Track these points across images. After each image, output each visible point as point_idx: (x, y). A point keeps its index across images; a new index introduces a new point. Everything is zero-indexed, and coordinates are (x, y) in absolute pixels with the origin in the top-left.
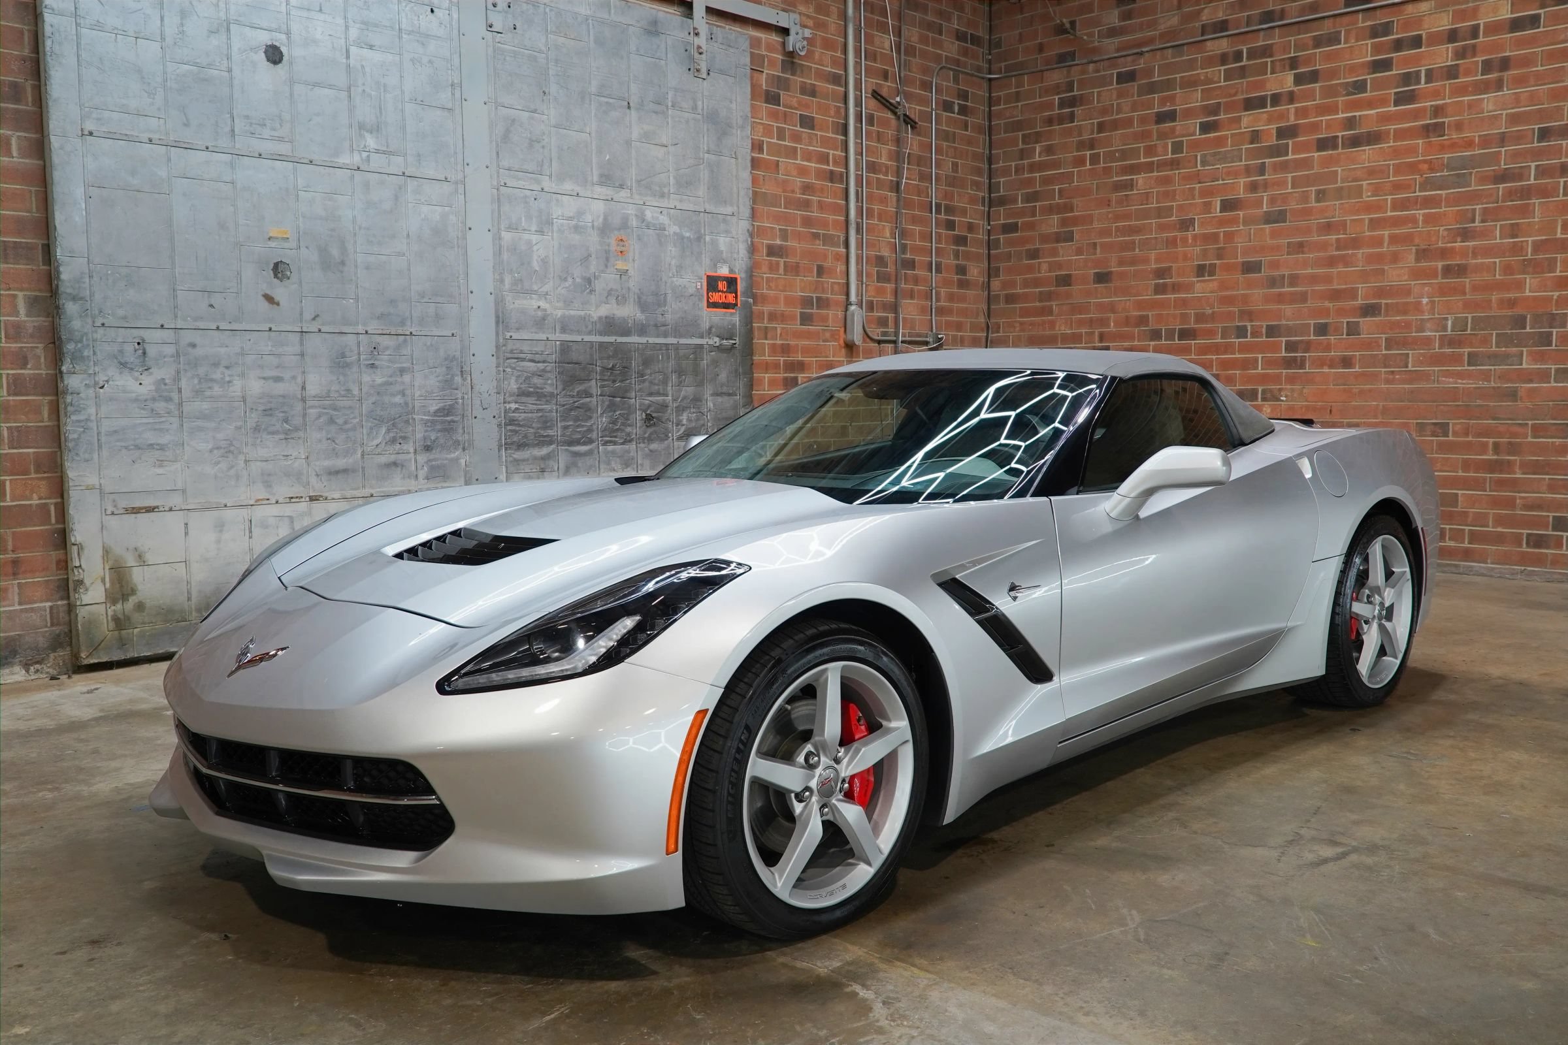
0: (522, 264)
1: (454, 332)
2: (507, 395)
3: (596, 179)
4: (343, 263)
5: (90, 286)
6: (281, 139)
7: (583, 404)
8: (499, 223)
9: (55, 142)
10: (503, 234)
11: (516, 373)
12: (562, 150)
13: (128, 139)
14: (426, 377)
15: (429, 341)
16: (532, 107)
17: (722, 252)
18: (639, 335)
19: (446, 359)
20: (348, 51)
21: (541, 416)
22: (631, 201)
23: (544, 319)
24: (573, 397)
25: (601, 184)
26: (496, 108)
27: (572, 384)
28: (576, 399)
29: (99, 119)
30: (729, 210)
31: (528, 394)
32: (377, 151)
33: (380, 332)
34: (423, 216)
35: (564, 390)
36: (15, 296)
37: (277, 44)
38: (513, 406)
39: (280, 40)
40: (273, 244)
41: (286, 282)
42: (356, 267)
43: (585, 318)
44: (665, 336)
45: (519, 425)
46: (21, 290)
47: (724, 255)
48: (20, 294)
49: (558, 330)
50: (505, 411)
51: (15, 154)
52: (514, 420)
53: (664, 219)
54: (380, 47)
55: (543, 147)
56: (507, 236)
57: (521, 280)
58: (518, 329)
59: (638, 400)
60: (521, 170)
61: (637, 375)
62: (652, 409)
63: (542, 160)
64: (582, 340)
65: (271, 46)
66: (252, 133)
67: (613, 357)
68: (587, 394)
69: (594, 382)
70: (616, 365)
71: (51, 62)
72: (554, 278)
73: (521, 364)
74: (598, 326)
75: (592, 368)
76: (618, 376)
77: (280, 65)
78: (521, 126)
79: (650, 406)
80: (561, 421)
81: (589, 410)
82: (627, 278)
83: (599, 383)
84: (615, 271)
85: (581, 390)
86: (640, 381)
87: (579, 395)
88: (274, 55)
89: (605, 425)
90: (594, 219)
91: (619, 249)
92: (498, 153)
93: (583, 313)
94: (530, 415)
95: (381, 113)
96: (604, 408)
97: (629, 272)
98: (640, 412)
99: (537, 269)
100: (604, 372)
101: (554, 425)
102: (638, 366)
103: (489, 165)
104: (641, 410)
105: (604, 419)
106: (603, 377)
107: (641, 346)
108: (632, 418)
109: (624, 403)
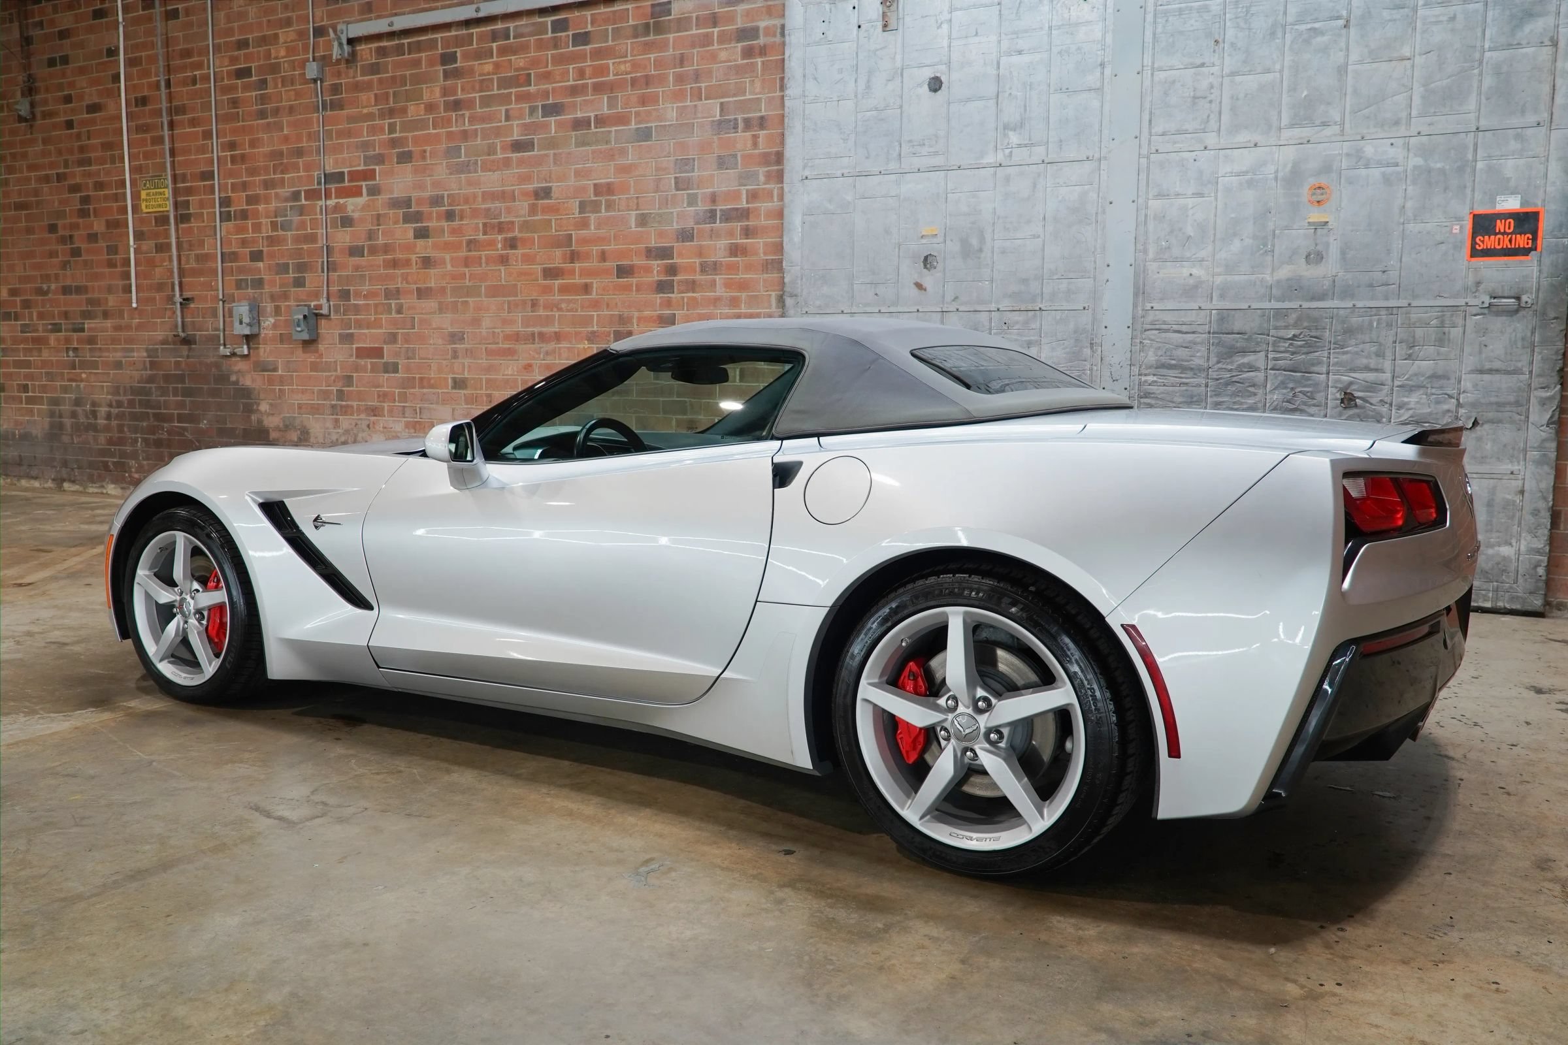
0: (1172, 231)
1: (1086, 305)
2: (1144, 367)
3: (1285, 121)
4: (981, 250)
5: (802, 285)
6: (936, 153)
7: (1244, 379)
8: (1147, 193)
9: (786, 189)
10: (1150, 202)
11: (1156, 345)
12: (1237, 99)
13: (829, 177)
14: (1053, 349)
15: (1058, 315)
16: (1198, 61)
17: (1508, 180)
18: (1342, 299)
19: (1075, 332)
20: (998, 63)
21: (1186, 390)
22: (1341, 138)
23: (1196, 287)
24: (1231, 370)
25: (1292, 126)
26: (1152, 75)
27: (1231, 357)
28: (1234, 374)
29: (812, 166)
30: (1531, 119)
31: (1171, 367)
32: (1019, 146)
33: (1011, 309)
34: (1060, 198)
35: (1218, 362)
36: (770, 295)
37: (938, 75)
38: (1151, 378)
39: (941, 71)
40: (924, 241)
41: (933, 271)
42: (993, 252)
43: (1255, 283)
44: (1387, 298)
45: (1157, 398)
46: (774, 291)
47: (1512, 183)
48: (773, 294)
49: (1215, 299)
50: (1140, 384)
51: (775, 199)
52: (1149, 393)
53: (1396, 153)
54: (1029, 50)
55: (1211, 102)
56: (1155, 204)
57: (1169, 248)
58: (1162, 299)
59: (1331, 377)
60: (1179, 132)
61: (1332, 346)
62: (1354, 387)
63: (1208, 116)
64: (1249, 307)
65: (933, 78)
66: (914, 154)
67: (1295, 325)
68: (1252, 368)
69: (1263, 354)
70: (1300, 335)
71: (786, 133)
72: (1214, 241)
73: (1163, 335)
74: (1274, 291)
75: (1261, 339)
76: (1301, 347)
77: (939, 92)
78: (1182, 86)
79: (1351, 383)
80: (1211, 397)
81: (1254, 385)
82: (1325, 231)
83: (1271, 356)
84: (1307, 224)
85: (1243, 364)
86: (1338, 353)
87: (1241, 369)
88: (936, 85)
89: (1275, 403)
90: (1278, 169)
91: (1315, 198)
92: (1150, 121)
93: (1253, 277)
94: (1171, 388)
95: (1025, 110)
96: (1276, 384)
97: (1329, 224)
98: (1334, 390)
99: (1192, 234)
100: (1279, 342)
101: (1202, 402)
102: (1335, 336)
103: (1138, 135)
104: (1336, 387)
105: (1275, 397)
106: (1277, 349)
107: (1342, 312)
108: (1320, 397)
109: (1308, 379)
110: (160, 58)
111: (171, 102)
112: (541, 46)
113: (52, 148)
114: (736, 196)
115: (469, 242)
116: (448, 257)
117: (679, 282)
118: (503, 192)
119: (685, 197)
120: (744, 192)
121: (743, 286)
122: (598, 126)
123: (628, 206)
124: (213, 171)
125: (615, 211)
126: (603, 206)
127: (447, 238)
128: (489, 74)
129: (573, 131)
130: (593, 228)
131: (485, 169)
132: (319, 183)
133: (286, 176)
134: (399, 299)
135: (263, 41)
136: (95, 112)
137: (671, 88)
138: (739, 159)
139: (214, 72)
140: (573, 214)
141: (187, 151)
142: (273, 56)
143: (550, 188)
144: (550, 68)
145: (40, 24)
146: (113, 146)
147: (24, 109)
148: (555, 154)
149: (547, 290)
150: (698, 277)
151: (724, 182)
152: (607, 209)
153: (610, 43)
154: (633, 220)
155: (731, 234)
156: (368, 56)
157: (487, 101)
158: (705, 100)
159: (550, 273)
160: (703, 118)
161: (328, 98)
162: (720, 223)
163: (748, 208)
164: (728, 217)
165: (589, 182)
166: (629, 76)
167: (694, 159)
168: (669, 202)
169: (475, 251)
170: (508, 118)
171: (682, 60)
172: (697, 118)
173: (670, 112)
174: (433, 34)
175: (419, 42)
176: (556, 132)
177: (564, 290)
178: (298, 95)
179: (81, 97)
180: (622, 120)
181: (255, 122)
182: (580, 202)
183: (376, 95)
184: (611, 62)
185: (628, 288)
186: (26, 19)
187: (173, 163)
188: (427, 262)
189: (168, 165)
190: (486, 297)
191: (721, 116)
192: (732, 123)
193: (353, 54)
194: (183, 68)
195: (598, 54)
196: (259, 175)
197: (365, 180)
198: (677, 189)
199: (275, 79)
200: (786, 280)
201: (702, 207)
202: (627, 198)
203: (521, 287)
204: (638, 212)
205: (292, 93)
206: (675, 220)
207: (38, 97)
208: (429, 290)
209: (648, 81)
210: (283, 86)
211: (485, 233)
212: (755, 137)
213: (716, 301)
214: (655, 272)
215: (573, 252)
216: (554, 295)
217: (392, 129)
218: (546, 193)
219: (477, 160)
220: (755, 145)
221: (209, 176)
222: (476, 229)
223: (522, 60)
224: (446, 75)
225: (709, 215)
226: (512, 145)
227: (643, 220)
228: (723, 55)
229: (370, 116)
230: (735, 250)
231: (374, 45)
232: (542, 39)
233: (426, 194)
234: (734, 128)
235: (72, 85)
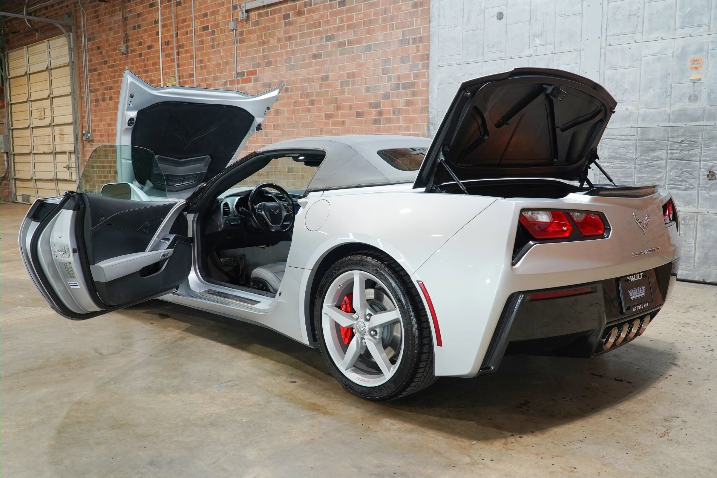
0: (617, 86)
3: (678, 25)
5: (437, 119)
6: (500, 51)
7: (655, 164)
8: (605, 67)
10: (607, 72)
11: (608, 147)
12: (652, 15)
13: (450, 65)
18: (708, 120)
20: (531, 3)
21: (624, 170)
22: (708, 33)
23: (629, 116)
24: (648, 160)
25: (681, 28)
26: (608, 4)
27: (648, 152)
28: (650, 162)
29: (442, 60)
31: (616, 158)
32: (541, 45)
35: (641, 156)
36: (424, 125)
37: (502, 11)
38: (606, 164)
39: (503, 9)
43: (661, 113)
46: (426, 123)
48: (425, 124)
49: (639, 122)
51: (426, 77)
55: (638, 17)
56: (608, 73)
58: (612, 123)
59: (702, 163)
60: (621, 34)
61: (703, 146)
62: (715, 168)
63: (637, 25)
64: (658, 126)
65: (499, 13)
66: (490, 52)
67: (682, 136)
68: (659, 159)
69: (664, 151)
70: (685, 140)
71: (431, 44)
72: (639, 91)
73: (612, 141)
74: (671, 117)
75: (664, 143)
76: (686, 147)
77: (502, 20)
78: (623, 9)
79: (713, 166)
80: (637, 174)
81: (660, 168)
82: (700, 83)
83: (669, 152)
84: (689, 80)
85: (654, 156)
86: (706, 150)
87: (653, 159)
88: (500, 16)
89: (672, 177)
90: (674, 51)
91: (694, 66)
92: (606, 29)
93: (660, 110)
94: (616, 170)
95: (544, 26)
96: (672, 167)
97: (702, 80)
98: (704, 170)
99: (627, 88)
100: (674, 144)
101: (632, 176)
102: (704, 141)
103: (600, 37)
104: (705, 169)
105: (671, 174)
106: (672, 148)
107: (708, 128)
108: (696, 174)
109: (689, 164)
110: (173, 23)
111: (178, 43)
112: (325, 8)
113: (134, 65)
114: (409, 76)
115: (295, 102)
116: (286, 110)
117: (383, 119)
118: (309, 78)
119: (387, 78)
120: (413, 74)
121: (412, 120)
122: (349, 45)
123: (361, 83)
124: (194, 73)
125: (356, 85)
126: (351, 83)
127: (286, 101)
128: (303, 23)
129: (339, 48)
130: (346, 94)
131: (302, 68)
132: (235, 77)
133: (222, 74)
134: (266, 130)
135: (213, 13)
136: (150, 49)
137: (381, 25)
138: (410, 57)
139: (194, 28)
140: (338, 88)
141: (184, 65)
142: (217, 20)
143: (328, 76)
144: (329, 18)
145: (130, 11)
146: (156, 64)
147: (123, 49)
148: (330, 59)
149: (327, 124)
150: (392, 116)
151: (403, 69)
152: (352, 85)
153: (354, 5)
154: (364, 89)
155: (406, 95)
156: (254, 17)
157: (302, 35)
158: (396, 30)
159: (328, 116)
160: (394, 39)
161: (238, 38)
162: (402, 90)
163: (414, 82)
164: (405, 86)
165: (344, 72)
166: (362, 20)
167: (390, 59)
168: (379, 81)
169: (297, 106)
170: (311, 43)
171: (385, 11)
172: (392, 39)
173: (380, 36)
174: (280, 5)
175: (275, 9)
176: (331, 49)
177: (334, 124)
178: (227, 37)
179: (145, 43)
180: (359, 41)
181: (210, 50)
182: (341, 82)
183: (257, 35)
184: (354, 14)
185: (361, 122)
186: (125, 9)
187: (179, 71)
188: (277, 112)
189: (176, 71)
190: (301, 128)
191: (402, 37)
192: (407, 41)
193: (248, 17)
194: (183, 27)
195: (349, 10)
196: (211, 74)
197: (253, 75)
198: (383, 74)
199: (218, 31)
200: (430, 117)
201: (394, 82)
202: (361, 79)
203: (316, 123)
204: (366, 86)
205: (224, 36)
206: (382, 89)
207: (129, 44)
208: (278, 125)
209: (370, 22)
210: (221, 33)
211: (301, 98)
212: (418, 47)
213: (400, 128)
214: (373, 114)
215: (338, 106)
216: (330, 127)
217: (263, 52)
218: (326, 78)
219: (298, 64)
220: (418, 51)
221: (191, 76)
222: (298, 96)
223: (317, 15)
224: (286, 24)
225: (397, 86)
226: (313, 56)
227: (368, 90)
228: (404, 8)
229: (255, 45)
230: (408, 103)
231: (257, 12)
232: (325, 5)
233: (277, 81)
234: (408, 43)
235: (142, 37)
